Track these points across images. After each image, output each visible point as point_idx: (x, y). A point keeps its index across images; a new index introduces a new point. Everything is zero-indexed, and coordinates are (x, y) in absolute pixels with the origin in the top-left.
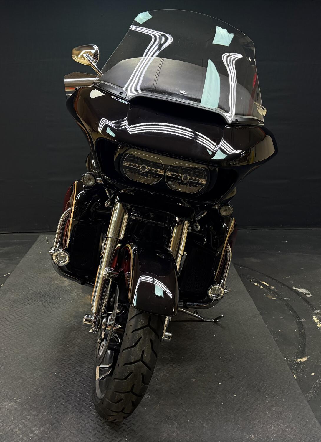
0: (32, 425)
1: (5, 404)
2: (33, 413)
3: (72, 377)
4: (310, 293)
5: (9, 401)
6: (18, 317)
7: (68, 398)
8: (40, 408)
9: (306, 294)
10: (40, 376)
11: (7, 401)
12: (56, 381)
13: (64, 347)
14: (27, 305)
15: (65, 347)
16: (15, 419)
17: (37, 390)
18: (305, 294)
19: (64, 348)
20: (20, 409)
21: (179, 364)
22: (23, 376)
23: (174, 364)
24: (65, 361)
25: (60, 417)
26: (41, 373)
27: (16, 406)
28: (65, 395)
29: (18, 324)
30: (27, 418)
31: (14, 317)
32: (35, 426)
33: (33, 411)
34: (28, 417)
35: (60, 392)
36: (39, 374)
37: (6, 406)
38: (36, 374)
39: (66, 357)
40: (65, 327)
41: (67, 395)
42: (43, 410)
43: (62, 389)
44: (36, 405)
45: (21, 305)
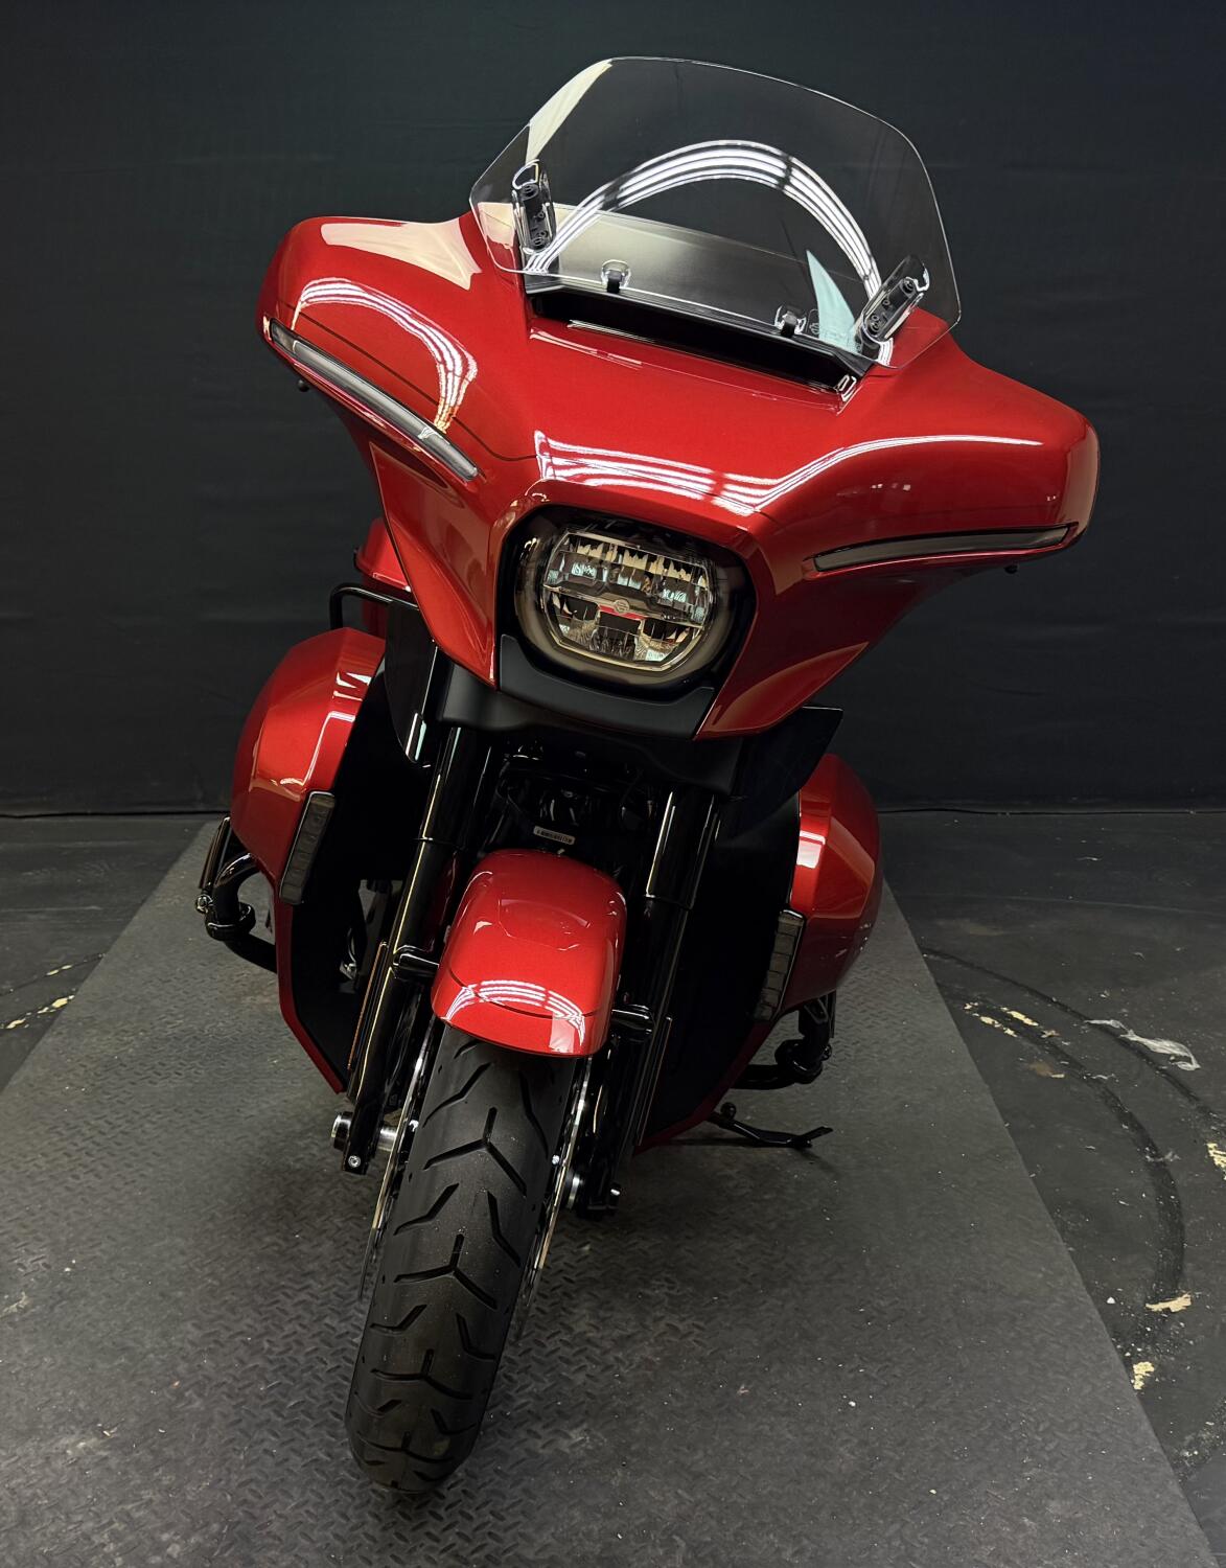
0: (159, 1525)
1: (65, 1441)
2: (166, 1481)
3: (308, 1354)
4: (1192, 1057)
5: (77, 1432)
6: (119, 1122)
7: (290, 1429)
8: (188, 1463)
9: (1179, 1058)
10: (192, 1343)
11: (73, 1433)
12: (251, 1365)
13: (281, 1242)
14: (155, 1080)
15: (286, 1240)
16: (99, 1498)
17: (179, 1394)
18: (1172, 1058)
19: (284, 1245)
20: (119, 1464)
21: (702, 1324)
22: (131, 1344)
23: (683, 1320)
24: (284, 1294)
25: (260, 1497)
26: (195, 1334)
27: (104, 1454)
28: (280, 1419)
29: (118, 1148)
30: (141, 1496)
31: (106, 1125)
32: (168, 1527)
33: (164, 1474)
34: (147, 1495)
35: (264, 1406)
36: (190, 1337)
37: (69, 1452)
38: (180, 1336)
39: (290, 1279)
40: (289, 1166)
41: (288, 1421)
42: (200, 1471)
43: (271, 1396)
44: (176, 1450)
45: (133, 1081)
